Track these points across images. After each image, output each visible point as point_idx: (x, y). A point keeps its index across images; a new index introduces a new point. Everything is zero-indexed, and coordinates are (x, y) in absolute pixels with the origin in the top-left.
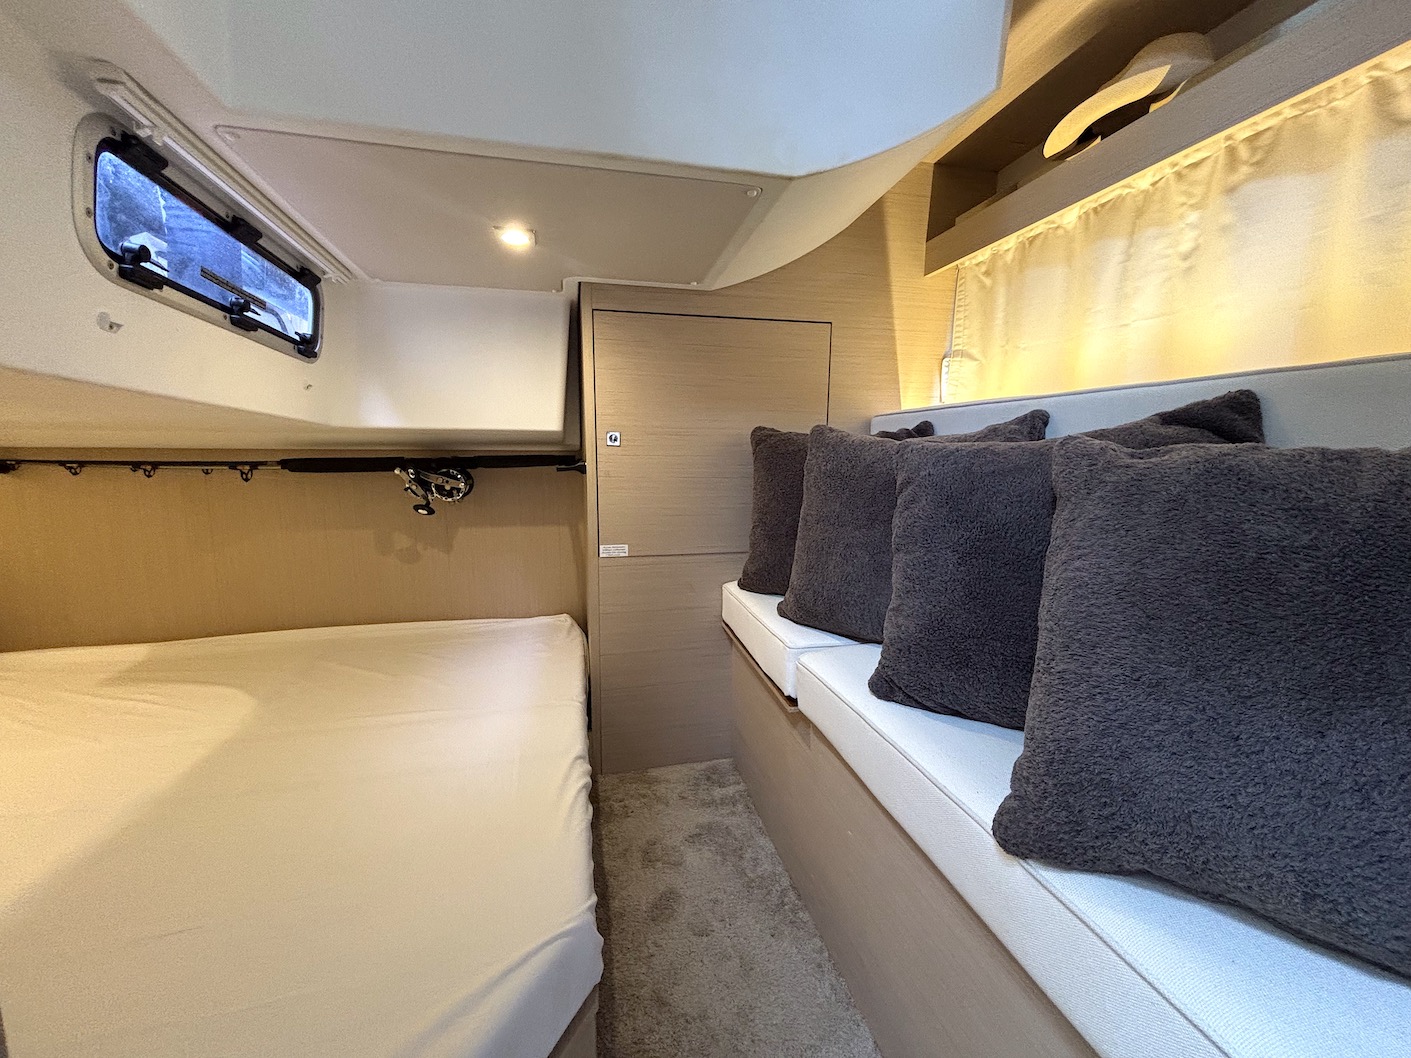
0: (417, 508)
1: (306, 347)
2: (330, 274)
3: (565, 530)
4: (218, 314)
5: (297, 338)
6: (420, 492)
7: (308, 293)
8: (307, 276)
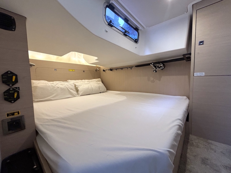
0: (154, 71)
1: (136, 41)
2: (140, 28)
3: (187, 77)
4: (122, 33)
5: (135, 39)
6: (155, 69)
7: (137, 33)
8: (137, 29)
